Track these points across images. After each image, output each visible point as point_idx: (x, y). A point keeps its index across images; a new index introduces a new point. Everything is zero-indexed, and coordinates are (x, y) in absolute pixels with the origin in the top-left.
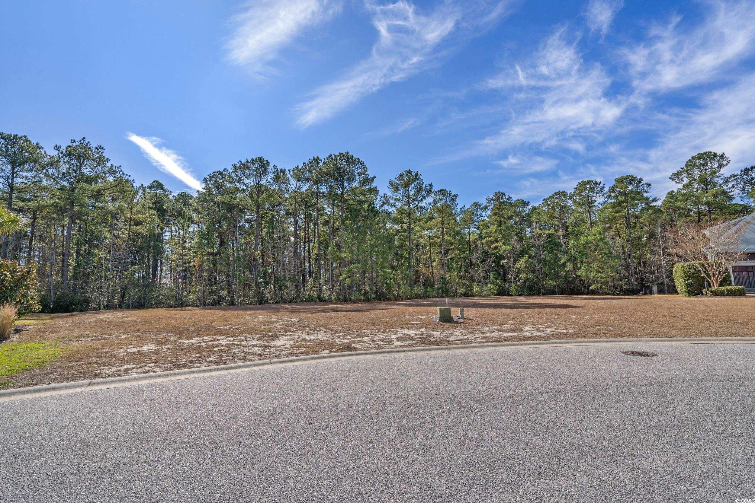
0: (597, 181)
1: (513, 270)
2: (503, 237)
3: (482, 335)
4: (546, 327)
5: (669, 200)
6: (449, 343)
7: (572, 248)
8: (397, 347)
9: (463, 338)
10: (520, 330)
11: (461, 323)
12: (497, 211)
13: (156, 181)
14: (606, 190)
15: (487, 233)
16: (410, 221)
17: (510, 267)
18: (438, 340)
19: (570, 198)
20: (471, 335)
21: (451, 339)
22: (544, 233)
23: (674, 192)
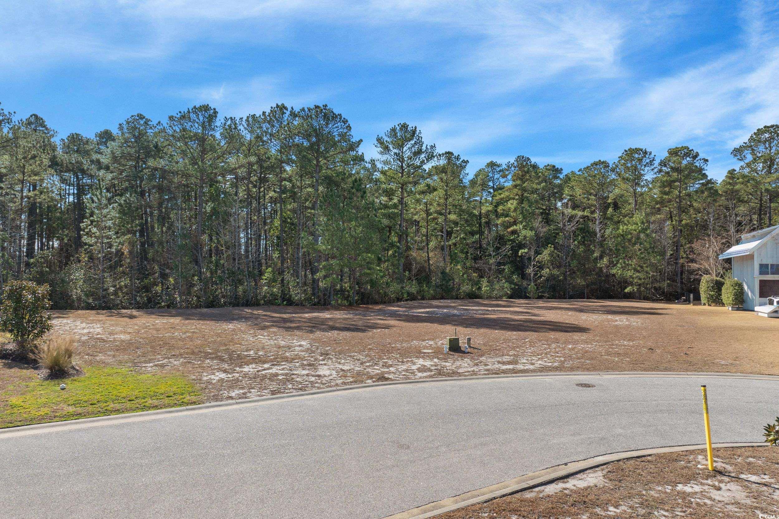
0: (647, 150)
1: (534, 264)
2: (524, 217)
3: (485, 368)
4: (539, 359)
5: (728, 180)
6: (459, 374)
7: (609, 236)
8: (421, 378)
9: (470, 370)
10: (516, 363)
11: (468, 353)
12: (518, 182)
13: (34, 115)
14: (656, 163)
15: (504, 210)
16: (402, 192)
17: (529, 259)
18: (451, 372)
19: (613, 170)
20: (476, 367)
21: (460, 371)
22: (576, 215)
23: (735, 171)
